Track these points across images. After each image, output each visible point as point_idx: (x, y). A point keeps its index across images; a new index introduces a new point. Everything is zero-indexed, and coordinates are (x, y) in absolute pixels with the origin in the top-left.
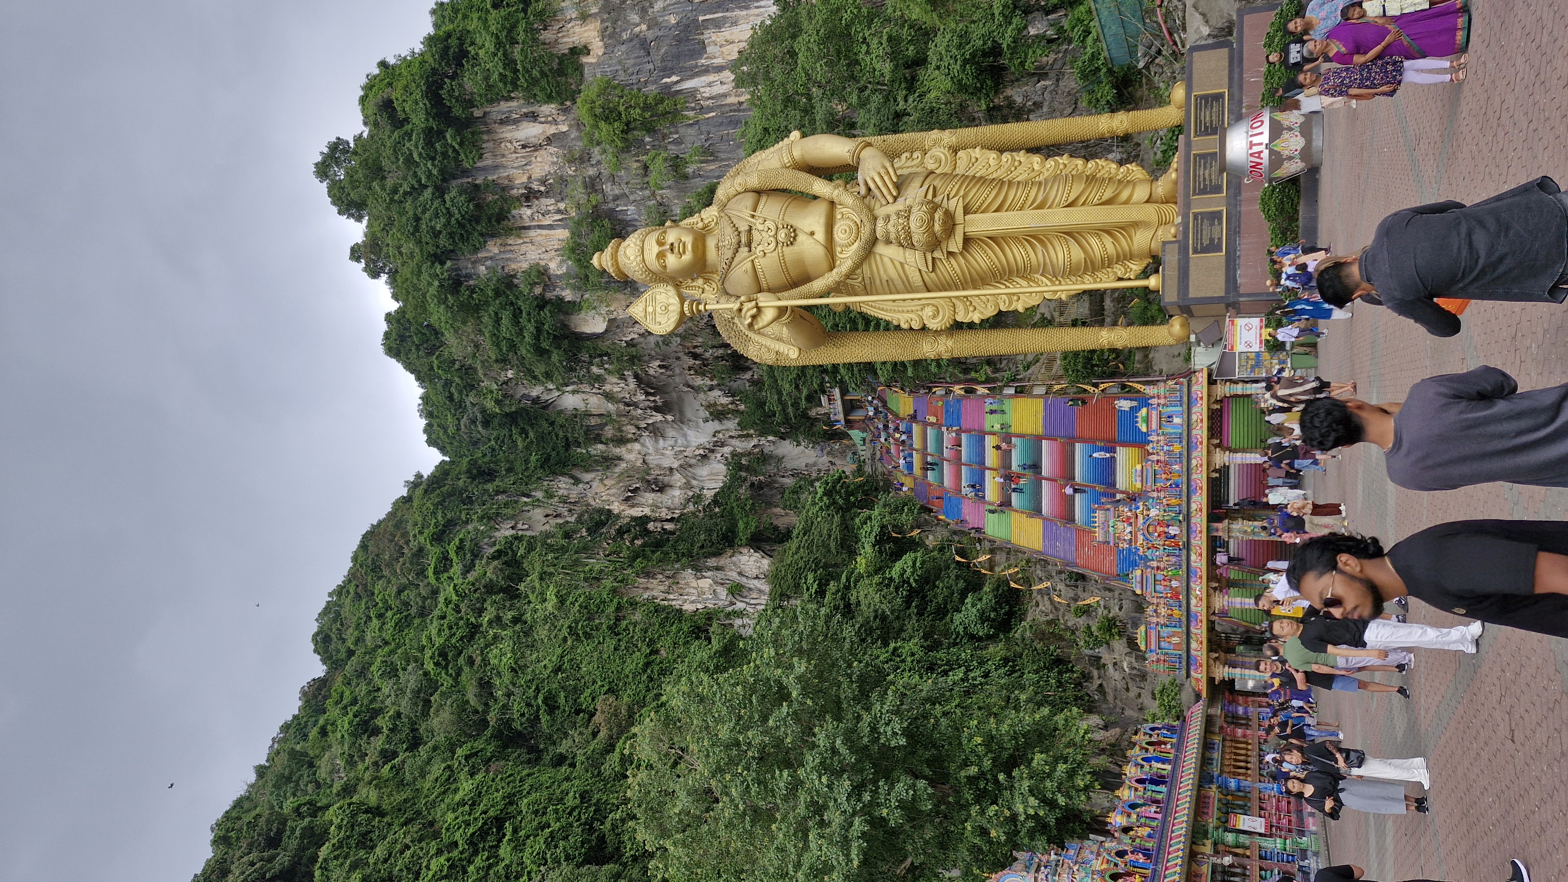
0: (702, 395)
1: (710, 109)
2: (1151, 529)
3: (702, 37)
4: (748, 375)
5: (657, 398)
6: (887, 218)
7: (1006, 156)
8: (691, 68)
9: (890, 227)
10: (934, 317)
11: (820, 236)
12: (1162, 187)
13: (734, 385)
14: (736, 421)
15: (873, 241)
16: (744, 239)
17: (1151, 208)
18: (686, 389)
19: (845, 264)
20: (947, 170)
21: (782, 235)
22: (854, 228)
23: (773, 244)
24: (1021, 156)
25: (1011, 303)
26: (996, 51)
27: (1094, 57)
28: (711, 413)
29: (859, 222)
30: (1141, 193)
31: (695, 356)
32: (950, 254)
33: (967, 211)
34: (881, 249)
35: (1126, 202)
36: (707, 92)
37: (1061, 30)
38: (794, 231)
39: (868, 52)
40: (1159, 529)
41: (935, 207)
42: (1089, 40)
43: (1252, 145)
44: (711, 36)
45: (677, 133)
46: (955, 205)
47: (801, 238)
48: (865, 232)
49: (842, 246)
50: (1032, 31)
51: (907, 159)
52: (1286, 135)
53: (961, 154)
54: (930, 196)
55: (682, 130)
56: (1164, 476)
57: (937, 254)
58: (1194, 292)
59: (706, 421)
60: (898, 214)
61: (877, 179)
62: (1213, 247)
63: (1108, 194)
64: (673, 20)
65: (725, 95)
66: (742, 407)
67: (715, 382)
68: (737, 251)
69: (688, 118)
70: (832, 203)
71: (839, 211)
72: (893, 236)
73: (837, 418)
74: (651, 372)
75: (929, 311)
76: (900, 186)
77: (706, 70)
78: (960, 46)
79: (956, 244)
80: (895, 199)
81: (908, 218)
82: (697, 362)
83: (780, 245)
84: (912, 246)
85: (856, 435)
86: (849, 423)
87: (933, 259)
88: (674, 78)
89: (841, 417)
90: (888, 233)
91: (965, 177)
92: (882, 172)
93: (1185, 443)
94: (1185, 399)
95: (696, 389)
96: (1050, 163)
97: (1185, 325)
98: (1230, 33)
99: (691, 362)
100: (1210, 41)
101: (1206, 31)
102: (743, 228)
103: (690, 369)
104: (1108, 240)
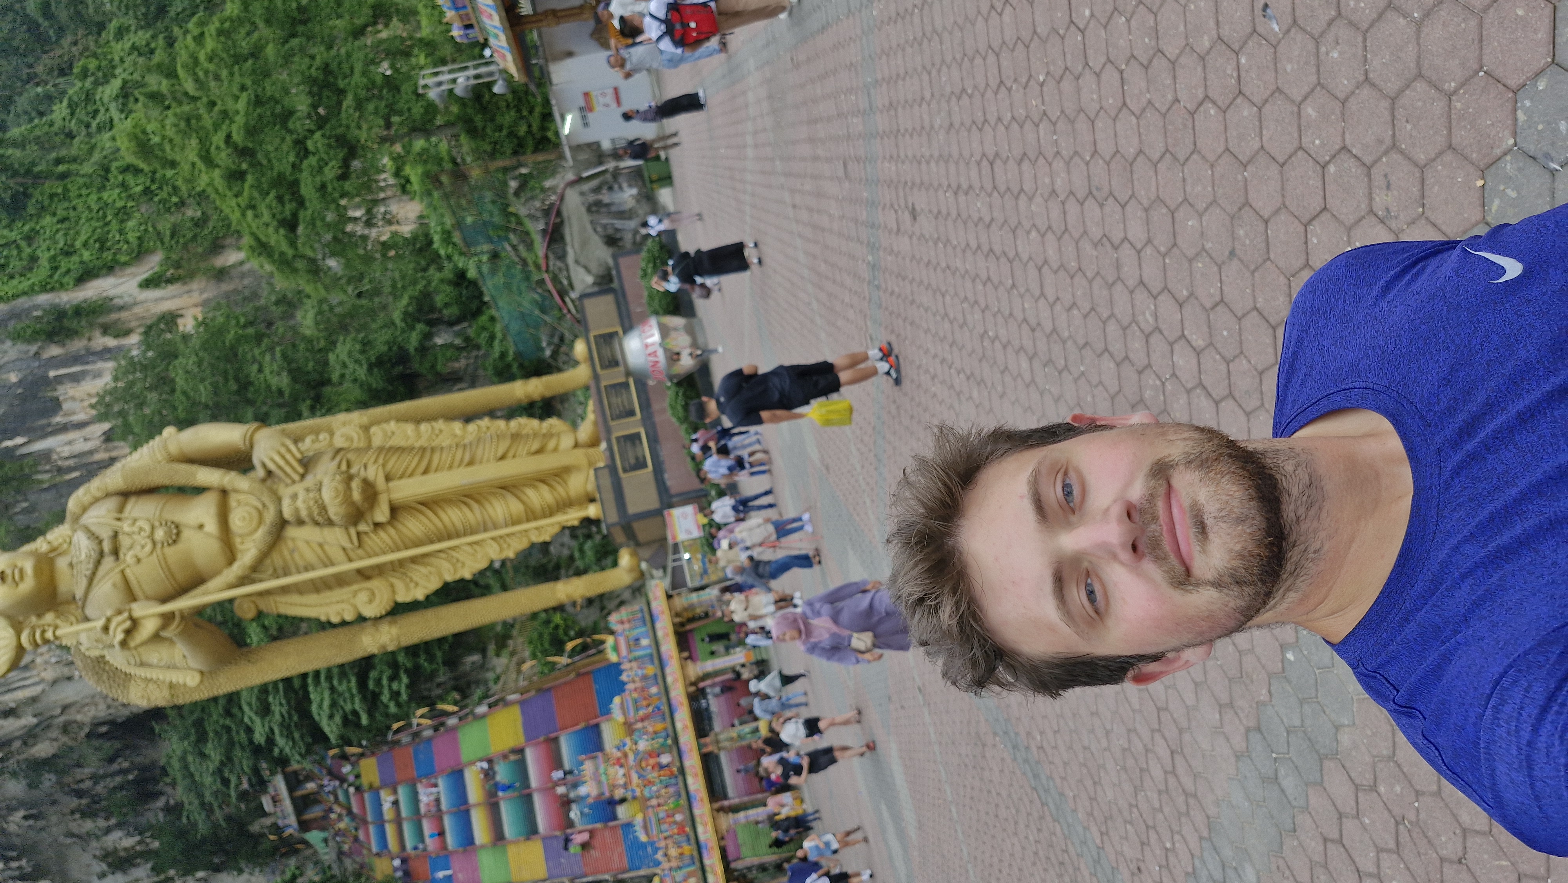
0: (94, 844)
1: (70, 470)
2: (644, 764)
3: (55, 394)
4: (161, 803)
5: (24, 862)
6: (295, 497)
7: (424, 427)
8: (42, 427)
9: (300, 503)
10: (371, 601)
11: (212, 526)
12: (585, 430)
13: (142, 820)
14: (149, 865)
15: (282, 524)
16: (107, 547)
17: (580, 452)
18: (68, 841)
19: (248, 553)
20: (362, 444)
21: (160, 534)
22: (255, 514)
23: (149, 547)
24: (440, 424)
25: (455, 570)
26: (403, 357)
27: (503, 355)
28: (109, 865)
29: (260, 506)
30: (567, 441)
31: (79, 794)
32: (377, 525)
33: (388, 478)
34: (292, 532)
35: (556, 449)
36: (66, 451)
37: (467, 339)
38: (177, 527)
39: (260, 370)
40: (652, 761)
41: (350, 478)
42: (496, 343)
43: (647, 346)
44: (66, 391)
45: (26, 500)
46: (374, 473)
47: (186, 534)
48: (270, 516)
49: (241, 536)
50: (439, 341)
51: (313, 442)
52: (673, 334)
53: (373, 430)
54: (344, 467)
55: (32, 497)
56: (644, 703)
57: (363, 527)
58: (633, 508)
59: (102, 876)
60: (308, 490)
61: (278, 459)
62: (640, 464)
63: (536, 446)
64: (13, 378)
65: (91, 452)
66: (156, 844)
67: (113, 821)
68: (98, 563)
69: (41, 482)
70: (224, 493)
71: (233, 501)
72: (304, 514)
73: (287, 822)
74: (12, 828)
75: (363, 597)
76: (307, 464)
77: (64, 428)
78: (363, 352)
79: (382, 514)
80: (303, 476)
81: (320, 490)
82: (84, 801)
83: (159, 546)
84: (330, 523)
85: (314, 837)
86: (305, 826)
87: (358, 534)
88: (19, 440)
89: (292, 820)
90: (297, 510)
91: (381, 449)
92: (283, 450)
93: (656, 661)
94: (648, 618)
95: (84, 839)
96: (472, 427)
97: (634, 554)
98: (611, 280)
99: (74, 802)
100: (596, 289)
101: (590, 280)
102: (105, 534)
103: (72, 813)
104: (544, 489)
